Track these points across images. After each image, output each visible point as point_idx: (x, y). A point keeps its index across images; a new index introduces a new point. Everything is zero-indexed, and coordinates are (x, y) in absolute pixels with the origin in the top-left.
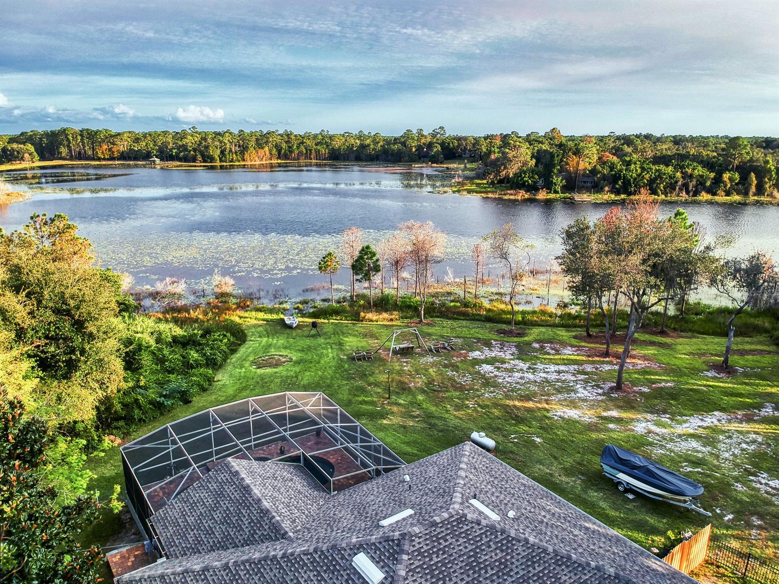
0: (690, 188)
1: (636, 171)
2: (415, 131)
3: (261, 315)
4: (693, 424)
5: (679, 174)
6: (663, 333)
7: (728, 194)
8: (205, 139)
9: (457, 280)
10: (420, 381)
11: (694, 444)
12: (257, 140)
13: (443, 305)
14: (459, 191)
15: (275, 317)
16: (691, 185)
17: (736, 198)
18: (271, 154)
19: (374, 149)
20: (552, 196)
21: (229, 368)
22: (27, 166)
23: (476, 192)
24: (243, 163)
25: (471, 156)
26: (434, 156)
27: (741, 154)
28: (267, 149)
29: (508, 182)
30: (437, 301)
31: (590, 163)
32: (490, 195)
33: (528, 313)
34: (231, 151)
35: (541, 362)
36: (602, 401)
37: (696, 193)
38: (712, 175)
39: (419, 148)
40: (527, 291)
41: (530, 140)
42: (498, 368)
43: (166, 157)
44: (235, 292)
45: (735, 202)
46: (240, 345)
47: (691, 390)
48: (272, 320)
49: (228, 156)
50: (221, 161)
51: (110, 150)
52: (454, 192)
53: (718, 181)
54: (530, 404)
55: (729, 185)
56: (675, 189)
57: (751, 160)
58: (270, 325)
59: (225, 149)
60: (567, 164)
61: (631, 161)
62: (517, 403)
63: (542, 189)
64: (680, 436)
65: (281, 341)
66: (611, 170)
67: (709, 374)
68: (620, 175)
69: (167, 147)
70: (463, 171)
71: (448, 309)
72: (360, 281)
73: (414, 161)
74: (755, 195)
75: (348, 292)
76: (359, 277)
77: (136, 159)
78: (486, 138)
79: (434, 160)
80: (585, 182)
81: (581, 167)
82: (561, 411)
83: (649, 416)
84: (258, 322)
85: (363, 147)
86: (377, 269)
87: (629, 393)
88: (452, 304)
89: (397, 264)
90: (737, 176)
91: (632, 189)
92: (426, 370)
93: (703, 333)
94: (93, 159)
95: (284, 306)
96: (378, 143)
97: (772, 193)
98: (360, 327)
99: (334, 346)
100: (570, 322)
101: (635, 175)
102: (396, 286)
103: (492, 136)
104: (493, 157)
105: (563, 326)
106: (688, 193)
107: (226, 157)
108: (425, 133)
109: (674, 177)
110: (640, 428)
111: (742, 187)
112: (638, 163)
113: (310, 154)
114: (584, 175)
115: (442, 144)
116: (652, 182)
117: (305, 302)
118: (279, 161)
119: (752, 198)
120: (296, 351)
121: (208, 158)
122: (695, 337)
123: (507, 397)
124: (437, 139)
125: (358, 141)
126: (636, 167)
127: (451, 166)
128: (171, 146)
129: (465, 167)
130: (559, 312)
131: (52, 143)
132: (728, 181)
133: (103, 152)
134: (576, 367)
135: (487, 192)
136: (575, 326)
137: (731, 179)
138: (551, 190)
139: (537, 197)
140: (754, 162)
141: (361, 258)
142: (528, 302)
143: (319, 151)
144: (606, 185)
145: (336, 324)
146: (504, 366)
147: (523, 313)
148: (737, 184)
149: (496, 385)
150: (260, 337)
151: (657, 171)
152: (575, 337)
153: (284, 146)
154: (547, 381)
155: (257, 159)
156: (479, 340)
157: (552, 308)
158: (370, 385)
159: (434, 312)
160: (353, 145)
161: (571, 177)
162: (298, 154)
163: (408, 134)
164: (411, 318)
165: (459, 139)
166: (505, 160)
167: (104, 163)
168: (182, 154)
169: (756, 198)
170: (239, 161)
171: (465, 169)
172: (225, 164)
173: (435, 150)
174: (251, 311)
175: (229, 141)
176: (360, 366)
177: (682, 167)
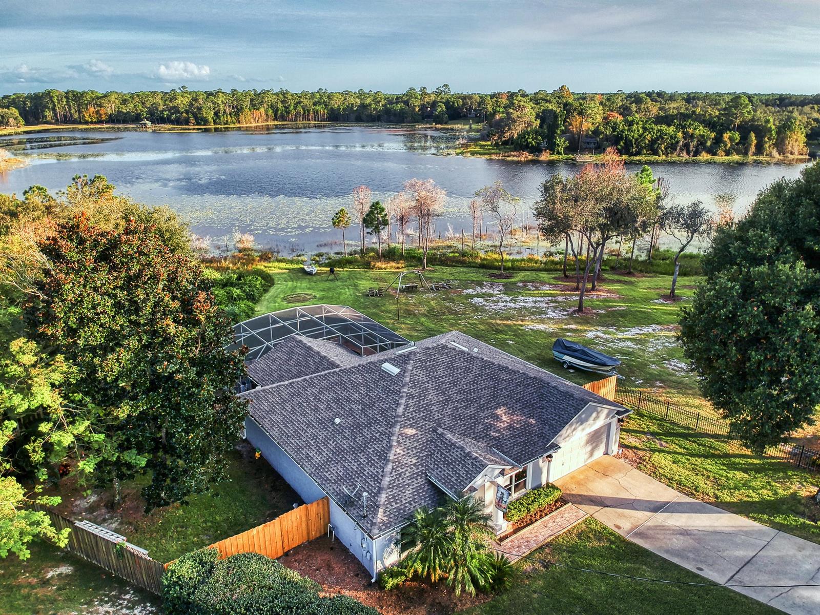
0: (691, 149)
1: (638, 131)
2: (418, 90)
3: (283, 265)
4: (634, 332)
5: (680, 135)
6: (630, 274)
7: (728, 153)
8: (196, 100)
9: (457, 235)
10: (423, 309)
11: (629, 344)
12: (252, 100)
13: (444, 255)
14: (462, 153)
15: (296, 266)
16: (692, 145)
17: (736, 157)
18: (267, 115)
19: (375, 109)
20: (555, 157)
21: (265, 303)
22: (13, 131)
23: (480, 154)
24: (238, 125)
25: (476, 116)
26: (438, 116)
27: (742, 113)
28: (262, 110)
29: (512, 144)
30: (438, 253)
31: (593, 124)
32: (494, 157)
33: (517, 261)
34: (225, 112)
35: (522, 296)
36: (565, 319)
37: (697, 153)
38: (713, 135)
39: (423, 107)
40: (519, 244)
41: (536, 99)
42: (487, 300)
43: (157, 120)
44: (255, 247)
45: (733, 162)
46: (270, 286)
47: (638, 311)
48: (293, 269)
49: (222, 118)
50: (215, 123)
51: (97, 112)
52: (458, 154)
53: (718, 141)
54: (509, 322)
55: (729, 145)
56: (676, 150)
57: (753, 120)
58: (293, 273)
59: (219, 110)
60: (571, 124)
61: (633, 121)
62: (498, 322)
63: (545, 150)
64: (620, 339)
65: (305, 284)
66: (614, 131)
67: (658, 302)
68: (622, 135)
69: (157, 109)
70: (468, 132)
71: (449, 259)
72: (371, 234)
73: (417, 122)
74: (754, 154)
75: (358, 246)
76: (369, 230)
77: (125, 122)
78: (492, 96)
79: (438, 120)
80: (588, 143)
81: (584, 128)
82: (531, 325)
83: (599, 328)
84: (281, 271)
85: (363, 106)
86: (385, 223)
87: (588, 314)
88: (451, 255)
89: (402, 219)
90: (737, 136)
91: (634, 150)
92: (429, 302)
93: (664, 274)
94: (80, 123)
95: (302, 258)
96: (379, 102)
97: (771, 153)
98: (370, 273)
99: (350, 287)
100: (552, 267)
101: (636, 136)
102: (401, 241)
103: (499, 94)
104: (497, 117)
105: (545, 270)
106: (688, 153)
107: (220, 119)
108: (429, 91)
109: (676, 137)
110: (590, 335)
111: (742, 147)
112: (640, 123)
113: (308, 115)
114: (587, 136)
115: (447, 103)
116: (653, 142)
117: (320, 255)
118: (276, 123)
119: (751, 158)
120: (318, 291)
121: (202, 120)
122: (655, 277)
123: (491, 318)
124: (442, 98)
125: (358, 100)
126: (638, 128)
127: (456, 127)
128: (161, 108)
129: (471, 128)
130: (544, 260)
131: (36, 107)
132: (728, 141)
133: (90, 115)
134: (550, 298)
135: (490, 154)
136: (556, 270)
137: (731, 139)
138: (554, 151)
139: (540, 159)
140: (755, 121)
141: (371, 212)
142: (518, 253)
143: (317, 111)
144: (609, 146)
145: (350, 271)
146: (492, 299)
147: (513, 261)
148: (737, 144)
149: (484, 311)
150: (285, 281)
151: (658, 131)
152: (554, 278)
153: (280, 106)
154: (525, 307)
155: (252, 120)
156: (473, 281)
157: (538, 257)
158: (382, 312)
159: (435, 261)
160: (352, 104)
161: (574, 138)
162: (295, 115)
163: (410, 93)
164: (415, 266)
165: (464, 98)
166: (509, 121)
167: (92, 126)
168: (174, 116)
169: (755, 157)
170: (234, 123)
171: (471, 130)
172: (219, 126)
173: (439, 109)
174: (274, 261)
175: (222, 102)
176: (373, 300)
177: (684, 127)
